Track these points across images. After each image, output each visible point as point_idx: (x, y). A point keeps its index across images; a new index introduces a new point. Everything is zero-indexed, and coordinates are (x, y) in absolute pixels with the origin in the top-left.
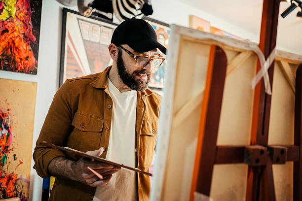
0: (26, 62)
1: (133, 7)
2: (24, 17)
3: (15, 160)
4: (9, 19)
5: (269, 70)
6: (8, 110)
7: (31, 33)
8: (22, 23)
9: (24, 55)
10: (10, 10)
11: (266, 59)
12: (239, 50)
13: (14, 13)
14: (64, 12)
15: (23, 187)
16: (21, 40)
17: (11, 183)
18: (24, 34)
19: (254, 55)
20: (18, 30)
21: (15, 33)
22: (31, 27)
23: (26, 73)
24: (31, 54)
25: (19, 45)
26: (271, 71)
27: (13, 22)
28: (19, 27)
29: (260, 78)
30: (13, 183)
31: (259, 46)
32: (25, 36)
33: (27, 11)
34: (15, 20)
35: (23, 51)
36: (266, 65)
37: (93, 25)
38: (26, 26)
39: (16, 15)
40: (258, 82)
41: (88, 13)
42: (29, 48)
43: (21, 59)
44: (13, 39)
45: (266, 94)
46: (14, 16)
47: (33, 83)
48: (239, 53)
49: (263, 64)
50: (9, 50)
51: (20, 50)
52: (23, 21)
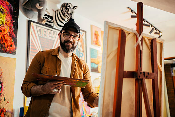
0: (11, 47)
1: (64, 20)
2: (9, 24)
3: (4, 100)
4: (2, 25)
5: (141, 41)
6: (1, 73)
7: (13, 32)
8: (8, 27)
9: (9, 44)
10: (2, 20)
11: (140, 36)
12: (129, 32)
13: (4, 22)
14: (29, 22)
15: (9, 116)
16: (8, 36)
17: (3, 114)
18: (9, 33)
19: (135, 34)
20: (6, 31)
21: (5, 32)
22: (13, 29)
23: (10, 54)
24: (13, 43)
25: (7, 38)
26: (142, 41)
27: (4, 26)
28: (7, 29)
29: (138, 44)
30: (4, 114)
31: (137, 31)
32: (10, 34)
33: (11, 21)
34: (5, 26)
35: (9, 41)
36: (140, 39)
37: (43, 29)
38: (10, 29)
39: (5, 23)
40: (137, 45)
41: (44, 22)
42: (12, 40)
43: (8, 46)
44: (4, 35)
45: (141, 50)
46: (4, 23)
47: (14, 59)
48: (129, 34)
49: (139, 38)
50: (2, 41)
51: (7, 41)
52: (9, 26)
